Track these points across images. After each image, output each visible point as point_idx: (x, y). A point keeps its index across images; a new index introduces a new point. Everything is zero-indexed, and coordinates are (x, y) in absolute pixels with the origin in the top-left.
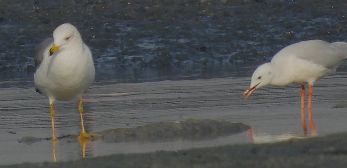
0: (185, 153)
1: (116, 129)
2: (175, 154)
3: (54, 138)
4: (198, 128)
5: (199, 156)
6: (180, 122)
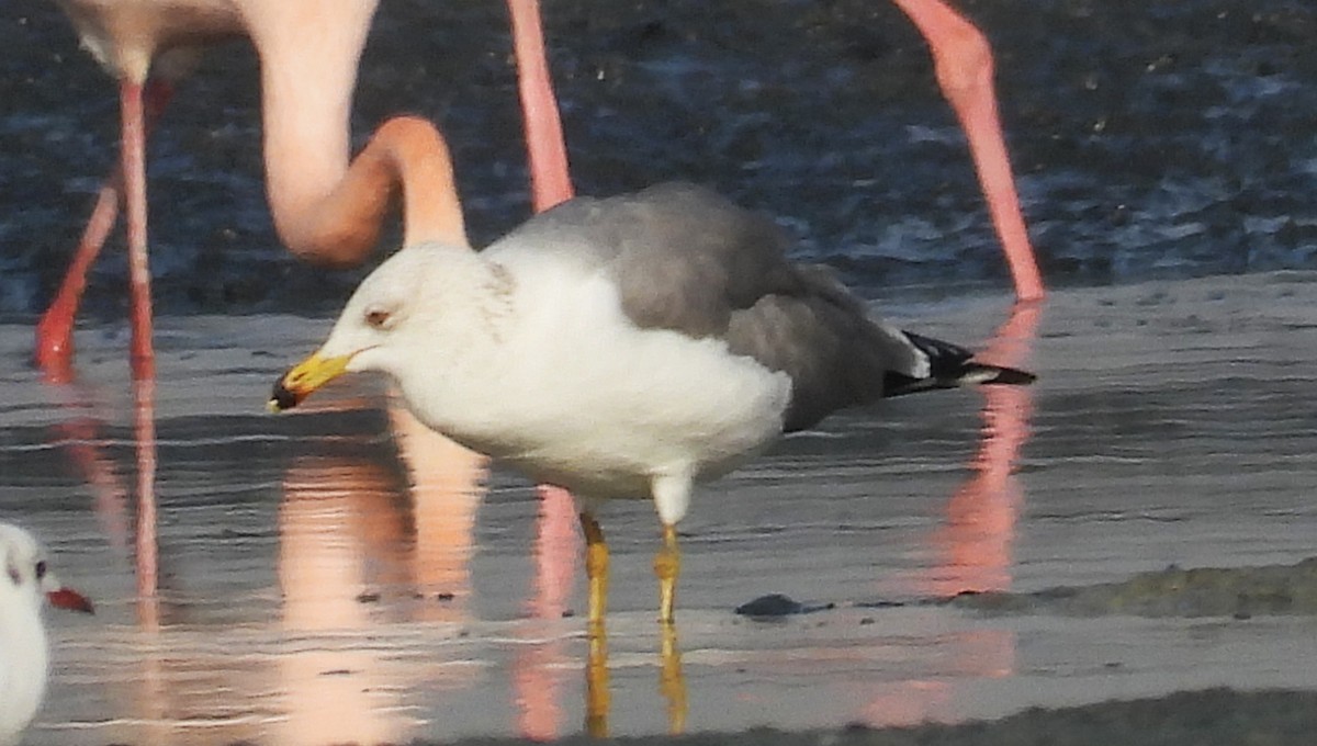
1: (1191, 571)
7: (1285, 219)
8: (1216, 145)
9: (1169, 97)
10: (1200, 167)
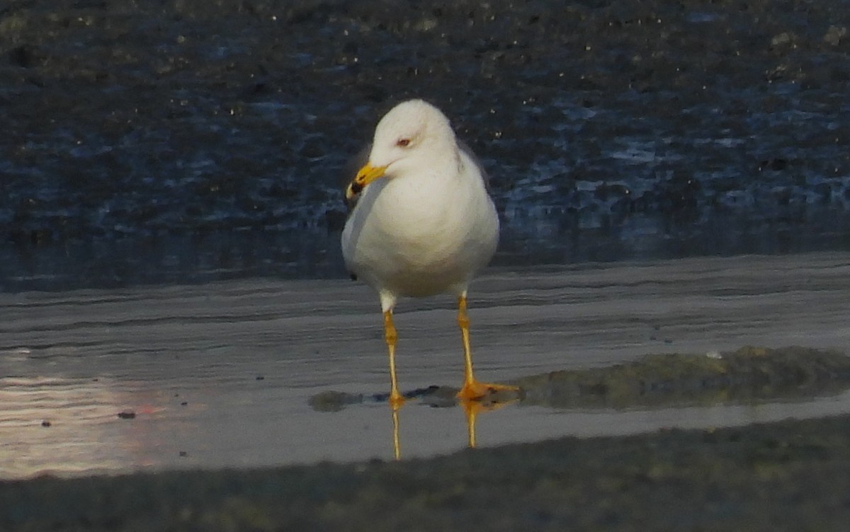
0: (733, 435)
2: (709, 437)
3: (395, 395)
4: (765, 369)
5: (772, 444)
6: (722, 353)
7: (601, 183)
8: (560, 144)
9: (535, 118)
10: (554, 155)
